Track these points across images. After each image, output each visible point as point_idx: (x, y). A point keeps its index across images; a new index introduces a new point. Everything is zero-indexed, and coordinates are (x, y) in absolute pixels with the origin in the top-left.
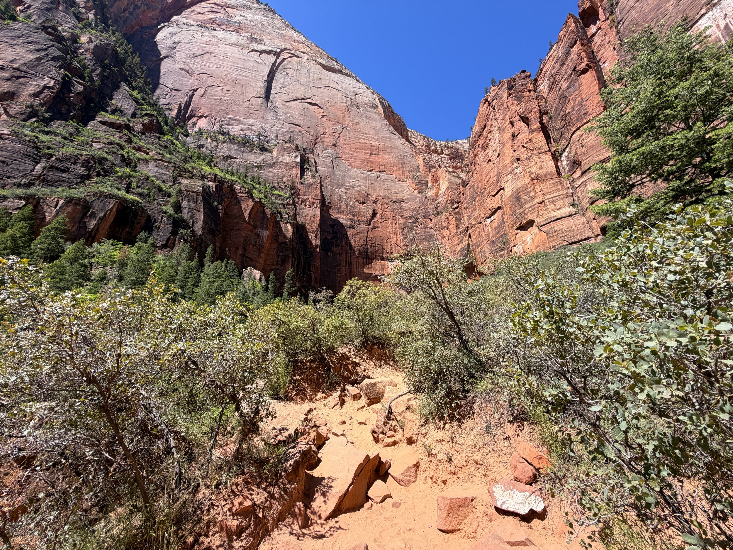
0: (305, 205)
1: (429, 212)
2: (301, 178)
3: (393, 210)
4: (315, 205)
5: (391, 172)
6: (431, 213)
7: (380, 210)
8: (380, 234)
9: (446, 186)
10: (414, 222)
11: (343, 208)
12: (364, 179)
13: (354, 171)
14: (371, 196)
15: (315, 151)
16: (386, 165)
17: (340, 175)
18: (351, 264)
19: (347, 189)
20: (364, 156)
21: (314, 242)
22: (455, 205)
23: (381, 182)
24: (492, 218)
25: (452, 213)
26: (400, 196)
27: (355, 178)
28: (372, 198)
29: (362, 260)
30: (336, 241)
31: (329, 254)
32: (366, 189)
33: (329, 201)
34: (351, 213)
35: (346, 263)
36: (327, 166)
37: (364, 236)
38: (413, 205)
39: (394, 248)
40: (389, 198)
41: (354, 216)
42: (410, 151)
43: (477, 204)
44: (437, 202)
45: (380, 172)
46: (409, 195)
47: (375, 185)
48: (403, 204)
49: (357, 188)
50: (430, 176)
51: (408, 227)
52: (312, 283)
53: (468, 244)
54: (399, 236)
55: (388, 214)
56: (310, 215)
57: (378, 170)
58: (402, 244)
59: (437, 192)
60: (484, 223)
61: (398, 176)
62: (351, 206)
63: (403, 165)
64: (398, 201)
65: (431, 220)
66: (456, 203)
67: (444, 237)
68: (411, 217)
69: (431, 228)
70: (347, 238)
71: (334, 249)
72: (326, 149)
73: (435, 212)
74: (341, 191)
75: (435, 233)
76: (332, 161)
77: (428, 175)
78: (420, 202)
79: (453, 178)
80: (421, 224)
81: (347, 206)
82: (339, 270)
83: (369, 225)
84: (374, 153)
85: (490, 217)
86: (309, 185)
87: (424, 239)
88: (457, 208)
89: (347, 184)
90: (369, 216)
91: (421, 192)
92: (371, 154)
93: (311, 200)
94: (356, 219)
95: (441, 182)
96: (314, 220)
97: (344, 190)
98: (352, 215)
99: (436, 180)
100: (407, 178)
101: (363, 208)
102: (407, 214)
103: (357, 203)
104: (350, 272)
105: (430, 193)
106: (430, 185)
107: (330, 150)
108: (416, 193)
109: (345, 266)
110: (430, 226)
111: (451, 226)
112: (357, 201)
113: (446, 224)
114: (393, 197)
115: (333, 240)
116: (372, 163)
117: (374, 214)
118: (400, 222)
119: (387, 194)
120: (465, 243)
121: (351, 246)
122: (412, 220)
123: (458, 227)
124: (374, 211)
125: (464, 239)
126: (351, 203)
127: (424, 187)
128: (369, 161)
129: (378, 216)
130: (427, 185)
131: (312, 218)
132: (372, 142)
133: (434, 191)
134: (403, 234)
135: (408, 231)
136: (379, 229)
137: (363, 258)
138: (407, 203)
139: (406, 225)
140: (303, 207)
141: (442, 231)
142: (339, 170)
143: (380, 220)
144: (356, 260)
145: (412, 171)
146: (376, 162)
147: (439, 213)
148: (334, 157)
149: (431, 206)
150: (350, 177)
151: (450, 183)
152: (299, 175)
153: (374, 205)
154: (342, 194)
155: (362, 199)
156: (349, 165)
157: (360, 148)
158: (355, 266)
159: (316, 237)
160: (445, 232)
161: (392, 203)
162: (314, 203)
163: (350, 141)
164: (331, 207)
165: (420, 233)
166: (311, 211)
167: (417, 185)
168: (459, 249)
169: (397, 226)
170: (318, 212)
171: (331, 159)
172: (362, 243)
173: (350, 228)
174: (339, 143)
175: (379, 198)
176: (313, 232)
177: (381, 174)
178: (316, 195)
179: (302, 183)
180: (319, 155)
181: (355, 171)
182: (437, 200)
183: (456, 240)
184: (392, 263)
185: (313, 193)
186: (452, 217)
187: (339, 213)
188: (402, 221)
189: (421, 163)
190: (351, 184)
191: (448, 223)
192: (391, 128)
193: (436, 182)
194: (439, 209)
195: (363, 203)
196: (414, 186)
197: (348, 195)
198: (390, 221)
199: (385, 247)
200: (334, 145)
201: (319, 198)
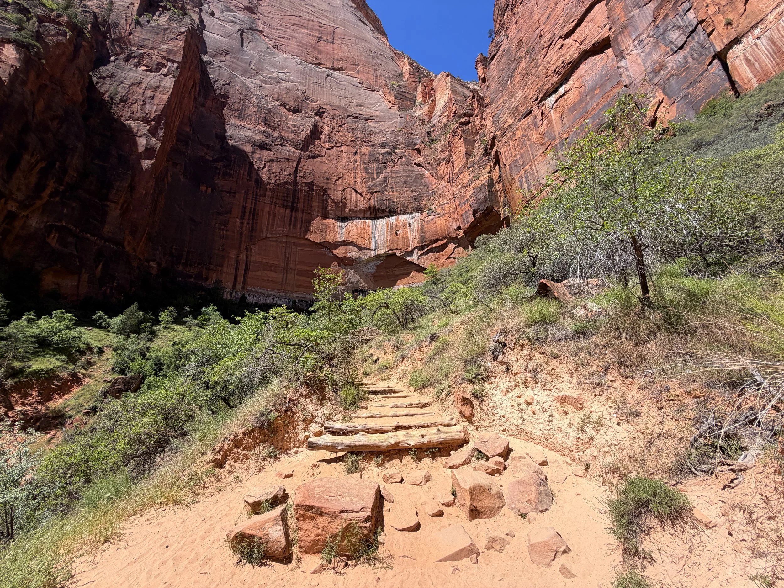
0: (138, 65)
1: (415, 139)
2: (140, 14)
3: (351, 130)
4: (164, 70)
5: (354, 73)
6: (419, 141)
7: (326, 128)
8: (324, 169)
9: (447, 96)
10: (388, 154)
11: (252, 110)
12: (302, 72)
13: (280, 58)
14: (313, 102)
15: (205, 6)
16: (347, 62)
17: (252, 57)
18: (254, 214)
19: (265, 82)
20: (306, 39)
21: (142, 142)
22: (463, 120)
23: (334, 84)
24: (562, 90)
25: (459, 131)
26: (367, 111)
27: (283, 68)
28: (315, 106)
29: (282, 210)
30: (225, 166)
31: (203, 188)
32: (304, 89)
33: (222, 92)
34: (266, 122)
35: (244, 212)
36: (228, 35)
37: (290, 167)
38: (389, 127)
39: (348, 197)
40: (346, 110)
41: (274, 129)
42: (388, 51)
43: (518, 79)
44: (430, 125)
45: (333, 69)
46: (382, 111)
47: (322, 86)
48: (370, 123)
49: (287, 84)
50: (419, 89)
51: (377, 160)
52: (107, 229)
53: (490, 180)
54: (359, 175)
55: (342, 135)
56: (144, 85)
57: (329, 65)
58: (365, 189)
59: (431, 111)
60: (537, 112)
61: (365, 82)
62: (269, 111)
63: (376, 66)
64: (362, 117)
65: (419, 151)
66: (465, 115)
67: (442, 178)
68: (383, 145)
69: (419, 165)
70: (251, 164)
71: (220, 182)
72: (230, 10)
73: (427, 139)
74: (253, 83)
75: (426, 172)
76: (242, 31)
77: (416, 88)
78: (401, 123)
79: (458, 86)
80: (401, 157)
81: (259, 108)
82: (226, 223)
83: (304, 148)
84: (325, 38)
85: (555, 91)
86: (157, 31)
87: (404, 182)
88: (467, 123)
89: (266, 73)
90: (304, 135)
91: (402, 109)
92: (320, 39)
93: (156, 59)
94: (276, 134)
95: (438, 95)
96: (152, 98)
97: (258, 82)
98: (269, 126)
99: (429, 93)
100: (381, 87)
101: (293, 119)
102: (376, 140)
103: (282, 109)
104: (252, 230)
105: (417, 112)
106: (419, 100)
107: (240, 14)
108: (395, 110)
109: (242, 217)
110: (417, 161)
111: (454, 157)
112: (284, 105)
113: (445, 154)
114: (355, 111)
115: (220, 165)
116: (320, 52)
117: (315, 133)
118: (363, 151)
119: (342, 103)
120: (484, 178)
121: (259, 180)
122: (386, 150)
123: (468, 155)
124: (315, 127)
125: (481, 173)
126: (270, 106)
127: (409, 103)
128: (314, 48)
129: (323, 137)
130: (415, 101)
131: (149, 93)
132: (323, 22)
133: (426, 108)
134: (368, 173)
135: (377, 168)
136: (323, 159)
137: (286, 207)
138: (378, 122)
139: (373, 158)
140: (127, 66)
141: (439, 168)
142: (254, 49)
143: (327, 145)
144: (267, 209)
145: (389, 78)
146: (327, 53)
147: (431, 142)
148: (247, 26)
149: (419, 131)
150: (274, 65)
151: (454, 91)
152: (136, 7)
153: (317, 117)
154: (252, 86)
155: (292, 104)
156: (276, 47)
157: (299, 25)
158: (265, 220)
159: (153, 132)
160: (443, 170)
161: (350, 119)
162: (160, 66)
163: (283, 10)
164: (224, 105)
165: (396, 172)
166: (151, 78)
167: (396, 98)
168: (470, 192)
169: (358, 157)
170: (169, 83)
171: (238, 28)
172: (284, 178)
173: (262, 146)
174: (261, 9)
175: (328, 107)
176: (146, 121)
177: (336, 74)
178: (170, 51)
179: (138, 23)
180: (212, 14)
181: (286, 58)
182: (429, 122)
183: (464, 179)
184: (344, 224)
185: (165, 46)
186: (457, 138)
187: (240, 118)
188: (367, 150)
189: (406, 68)
190: (275, 75)
191: (450, 151)
192: (359, 14)
193: (429, 98)
194: (434, 135)
195: (295, 111)
196: (392, 98)
197: (266, 92)
198: (345, 148)
199: (331, 193)
200: (250, 10)
201: (179, 58)
